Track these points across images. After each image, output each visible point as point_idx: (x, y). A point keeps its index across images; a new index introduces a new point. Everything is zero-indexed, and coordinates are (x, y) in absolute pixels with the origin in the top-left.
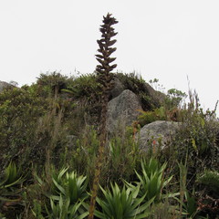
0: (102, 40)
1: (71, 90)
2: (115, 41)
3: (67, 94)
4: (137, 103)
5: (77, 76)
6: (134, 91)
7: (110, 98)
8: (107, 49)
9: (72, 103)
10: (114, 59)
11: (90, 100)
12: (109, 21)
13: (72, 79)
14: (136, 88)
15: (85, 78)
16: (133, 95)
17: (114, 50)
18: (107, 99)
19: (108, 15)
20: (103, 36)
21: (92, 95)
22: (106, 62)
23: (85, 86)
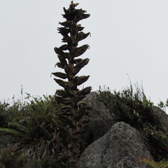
0: (63, 48)
1: (15, 128)
2: (85, 48)
3: (7, 137)
4: (141, 145)
5: (25, 102)
6: (134, 123)
7: (90, 140)
8: (72, 62)
9: (17, 153)
10: (85, 79)
11: (51, 146)
12: (74, 15)
13: (15, 107)
14: (136, 118)
15: (41, 104)
16: (132, 131)
17: (86, 62)
18: (77, 150)
19: (73, 6)
20: (64, 40)
21: (55, 136)
22: (71, 85)
23: (41, 120)
